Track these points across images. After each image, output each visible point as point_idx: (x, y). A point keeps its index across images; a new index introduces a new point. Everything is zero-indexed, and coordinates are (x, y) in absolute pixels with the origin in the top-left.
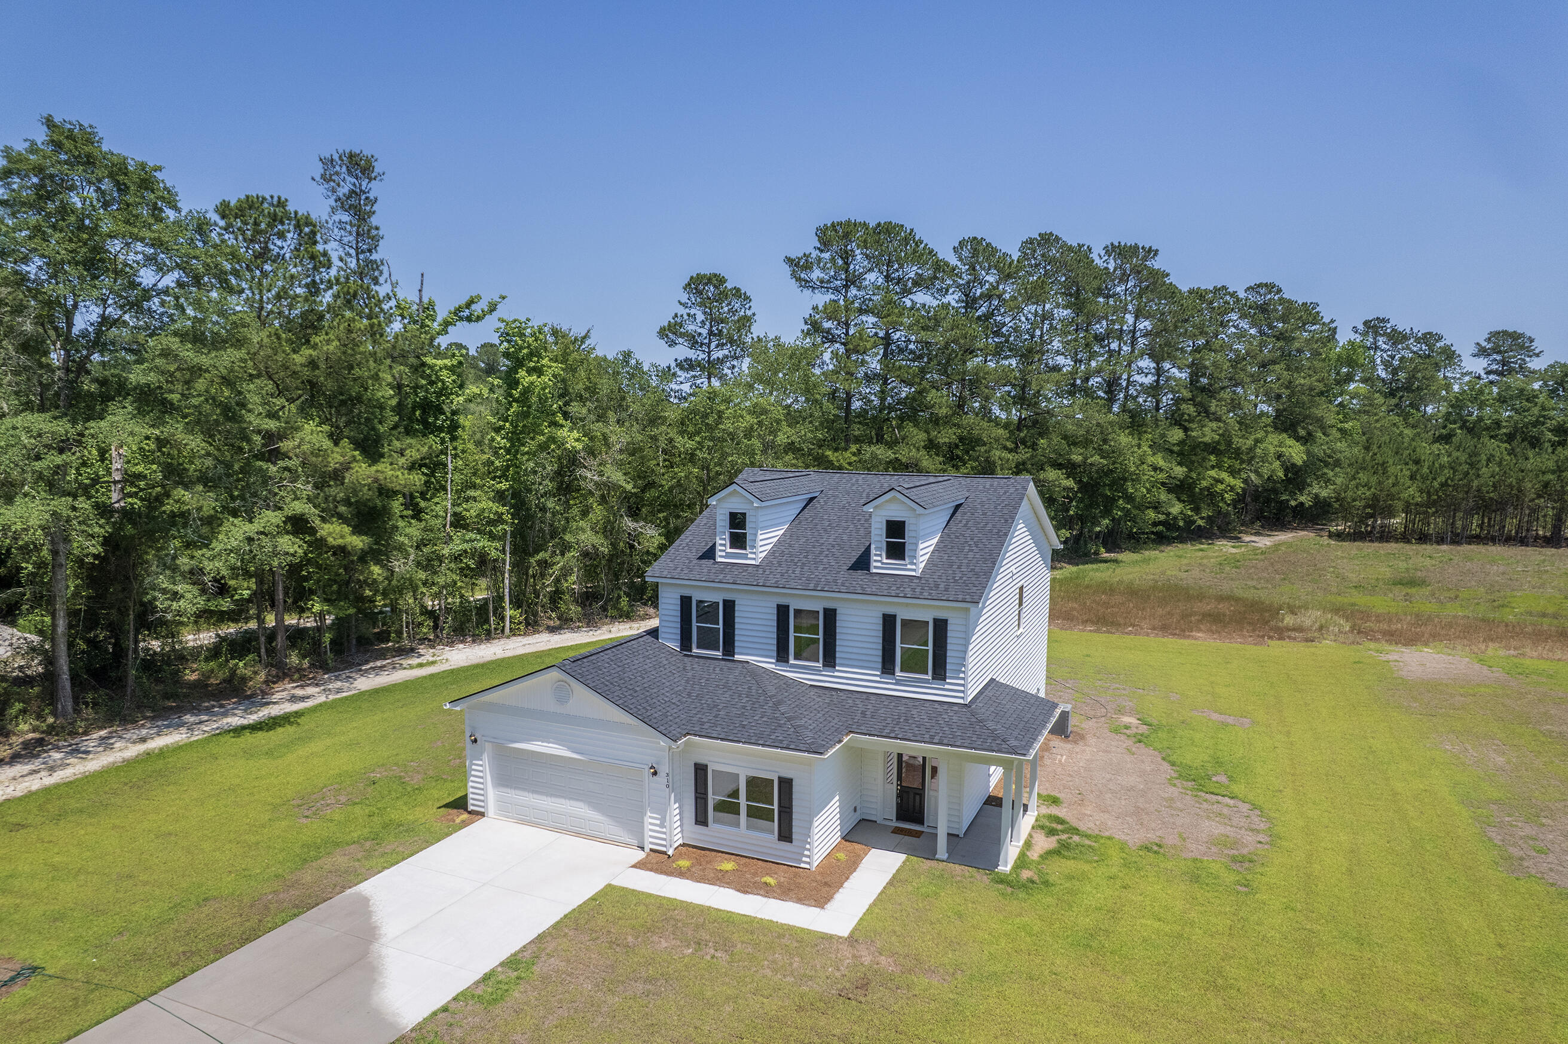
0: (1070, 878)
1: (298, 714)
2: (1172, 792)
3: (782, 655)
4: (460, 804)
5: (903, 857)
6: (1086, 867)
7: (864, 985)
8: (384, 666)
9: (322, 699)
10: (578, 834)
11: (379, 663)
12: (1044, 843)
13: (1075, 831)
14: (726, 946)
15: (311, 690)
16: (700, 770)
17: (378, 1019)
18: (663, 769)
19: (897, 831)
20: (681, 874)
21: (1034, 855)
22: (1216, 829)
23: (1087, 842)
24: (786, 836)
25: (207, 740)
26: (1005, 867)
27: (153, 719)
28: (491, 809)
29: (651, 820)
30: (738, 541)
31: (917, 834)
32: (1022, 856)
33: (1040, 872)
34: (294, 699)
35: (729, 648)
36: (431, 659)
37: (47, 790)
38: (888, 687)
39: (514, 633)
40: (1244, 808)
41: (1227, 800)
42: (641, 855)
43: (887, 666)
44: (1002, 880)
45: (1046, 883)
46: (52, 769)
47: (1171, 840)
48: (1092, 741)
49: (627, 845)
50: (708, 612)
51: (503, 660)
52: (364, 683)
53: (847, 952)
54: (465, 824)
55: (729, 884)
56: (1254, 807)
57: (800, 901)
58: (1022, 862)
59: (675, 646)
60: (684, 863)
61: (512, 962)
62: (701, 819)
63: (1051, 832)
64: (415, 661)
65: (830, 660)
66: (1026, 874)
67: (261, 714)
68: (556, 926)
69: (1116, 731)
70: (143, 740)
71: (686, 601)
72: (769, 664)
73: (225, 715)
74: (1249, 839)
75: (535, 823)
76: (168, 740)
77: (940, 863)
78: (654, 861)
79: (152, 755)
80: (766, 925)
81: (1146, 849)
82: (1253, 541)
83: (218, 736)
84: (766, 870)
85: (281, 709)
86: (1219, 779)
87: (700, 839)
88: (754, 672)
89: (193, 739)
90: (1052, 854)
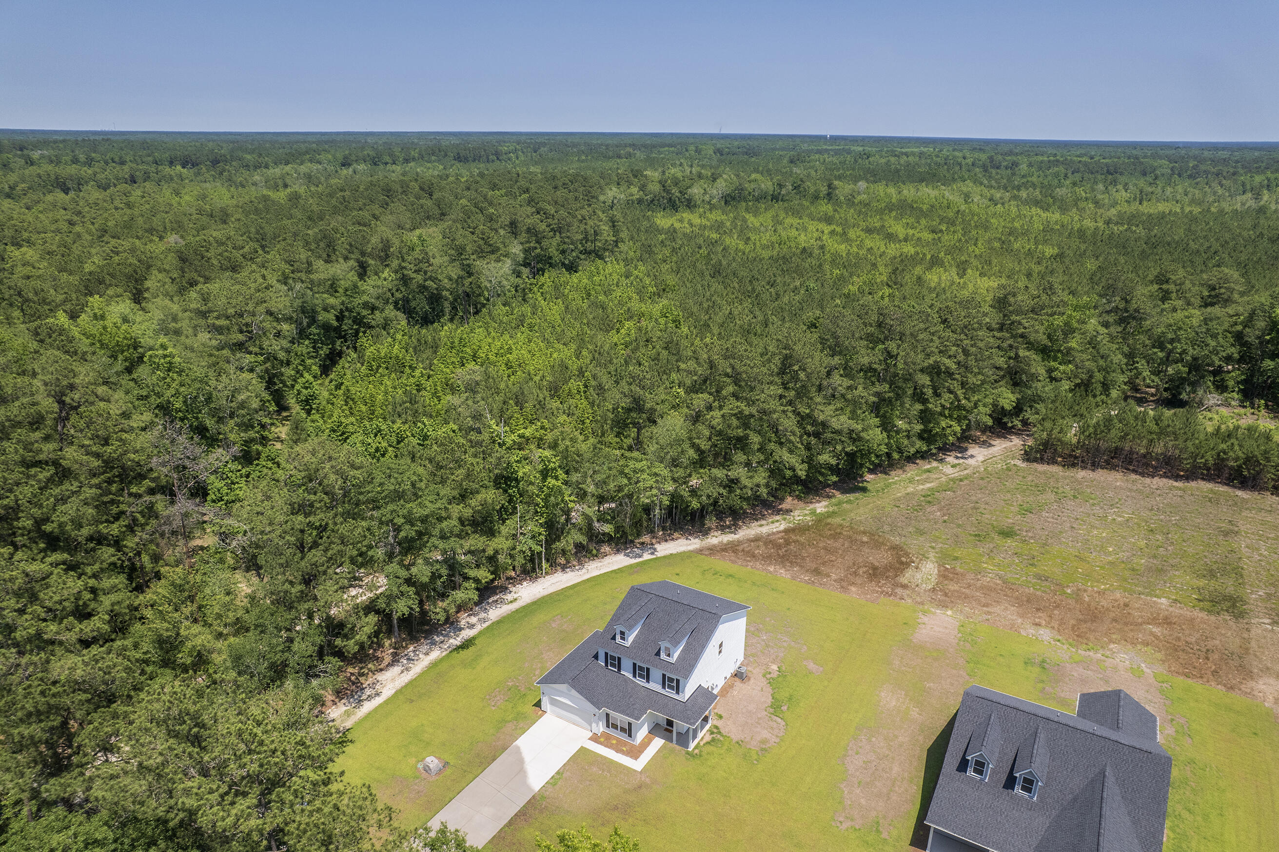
0: (708, 753)
1: (474, 638)
2: (764, 713)
3: (633, 675)
4: (538, 704)
5: (663, 741)
6: (715, 750)
7: (640, 787)
8: (497, 601)
9: (478, 628)
10: (574, 724)
11: (495, 598)
12: (708, 738)
13: (719, 733)
14: (610, 771)
15: (473, 620)
16: (608, 715)
17: (529, 788)
18: (597, 715)
19: (664, 731)
20: (601, 743)
21: (702, 744)
22: (765, 734)
23: (721, 739)
24: (630, 736)
25: (447, 655)
26: (690, 749)
27: (425, 638)
28: (548, 711)
29: (594, 725)
30: (623, 638)
31: (669, 732)
32: (699, 743)
33: (701, 751)
34: (471, 626)
35: (619, 669)
36: (516, 596)
37: (411, 683)
38: (664, 692)
39: (547, 573)
40: (783, 724)
41: (779, 720)
42: (591, 734)
43: (663, 686)
44: (688, 753)
45: (701, 756)
46: (408, 669)
47: (748, 739)
48: (752, 681)
49: (587, 730)
50: (613, 658)
51: (543, 598)
52: (495, 613)
53: (639, 776)
54: (541, 716)
55: (613, 749)
56: (787, 725)
57: (631, 757)
58: (696, 747)
59: (603, 664)
60: (602, 740)
61: (558, 773)
62: (607, 726)
63: (712, 733)
64: (509, 597)
65: (648, 681)
66: (696, 751)
67: (461, 636)
68: (568, 761)
69: (764, 676)
70: (427, 654)
71: (606, 654)
72: (630, 676)
73: (449, 637)
74: (774, 739)
75: (561, 718)
76: (436, 654)
77: (674, 745)
78: (595, 738)
79: (434, 665)
80: (621, 765)
81: (737, 743)
82: (972, 456)
83: (451, 652)
84: (625, 744)
85: (467, 634)
86: (784, 708)
87: (607, 731)
88: (626, 679)
89: (444, 654)
90: (708, 743)
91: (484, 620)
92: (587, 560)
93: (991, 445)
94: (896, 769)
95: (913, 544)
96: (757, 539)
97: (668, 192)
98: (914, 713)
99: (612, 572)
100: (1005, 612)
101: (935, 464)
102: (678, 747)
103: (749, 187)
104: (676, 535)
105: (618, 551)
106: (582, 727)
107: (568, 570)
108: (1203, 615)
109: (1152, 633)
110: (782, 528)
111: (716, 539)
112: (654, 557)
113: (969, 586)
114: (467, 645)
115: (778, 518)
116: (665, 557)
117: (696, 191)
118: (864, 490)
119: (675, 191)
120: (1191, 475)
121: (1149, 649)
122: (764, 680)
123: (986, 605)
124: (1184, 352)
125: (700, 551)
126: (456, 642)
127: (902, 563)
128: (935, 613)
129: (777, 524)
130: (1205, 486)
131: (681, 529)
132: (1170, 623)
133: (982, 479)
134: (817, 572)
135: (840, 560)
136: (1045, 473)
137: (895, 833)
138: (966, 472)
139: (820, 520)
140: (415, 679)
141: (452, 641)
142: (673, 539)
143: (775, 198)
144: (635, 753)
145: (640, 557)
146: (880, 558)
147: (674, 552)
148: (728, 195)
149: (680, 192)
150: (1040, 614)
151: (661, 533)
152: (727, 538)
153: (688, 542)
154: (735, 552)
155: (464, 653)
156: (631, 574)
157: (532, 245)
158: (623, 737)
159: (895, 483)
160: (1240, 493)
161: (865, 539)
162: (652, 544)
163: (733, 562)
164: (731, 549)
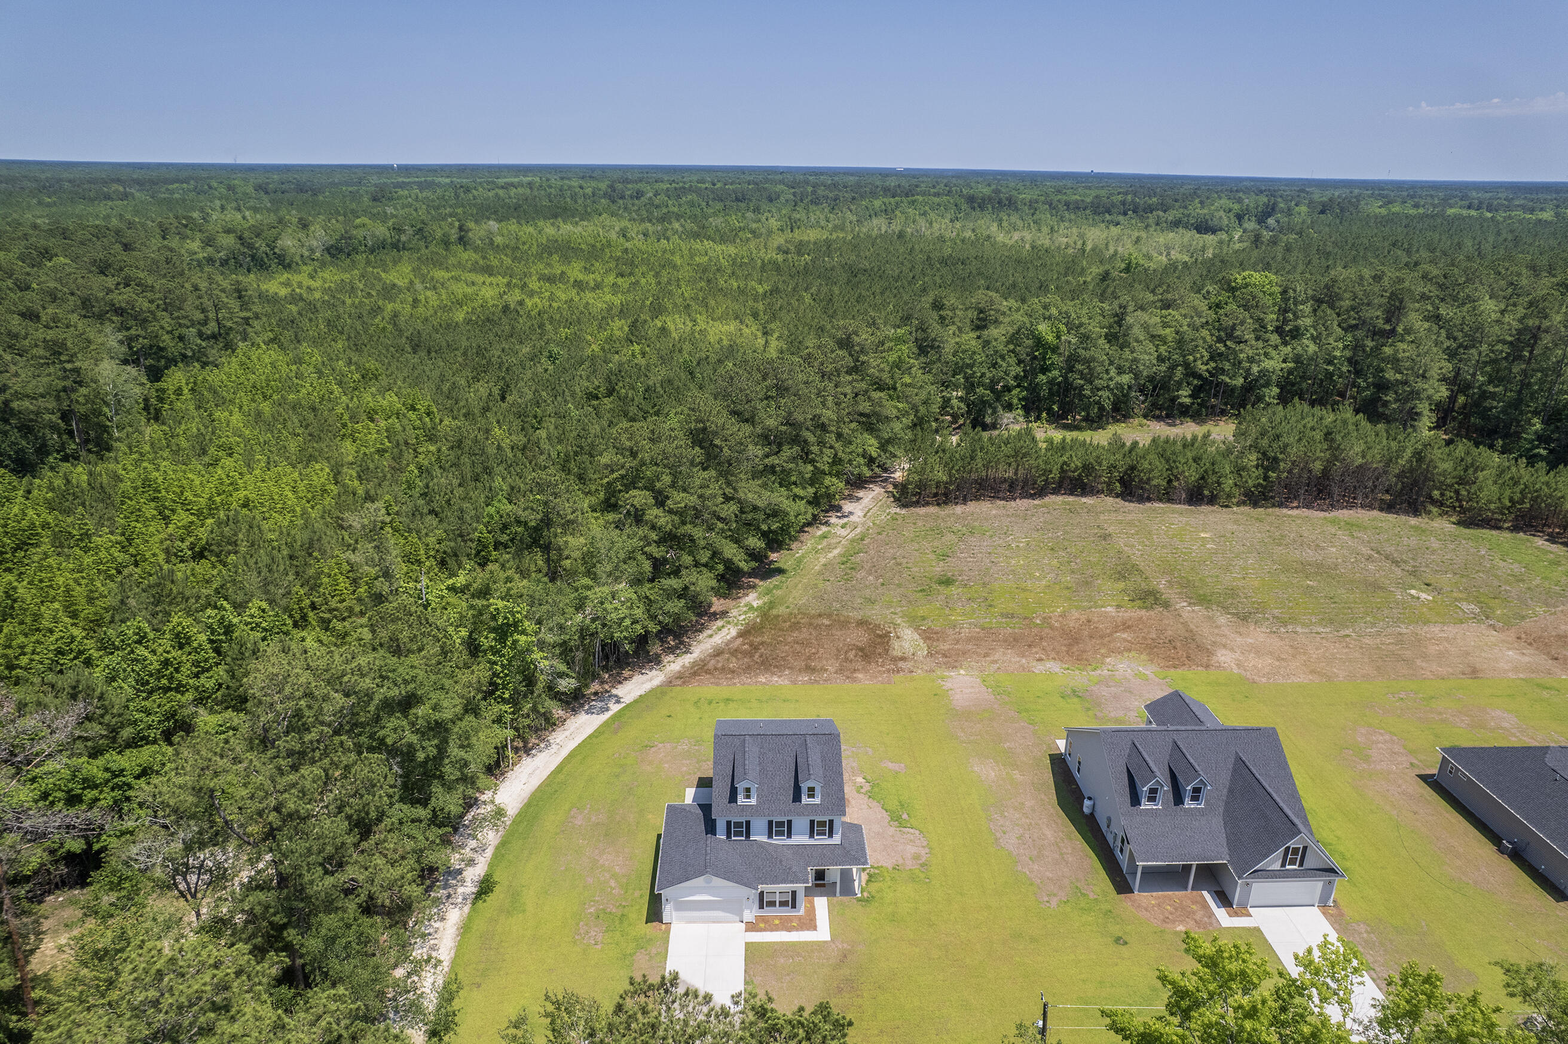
0: (878, 892)
1: (488, 876)
2: (892, 829)
3: (770, 836)
5: (825, 899)
6: (881, 884)
7: (844, 957)
9: (483, 861)
12: (864, 876)
14: (799, 955)
15: (465, 853)
16: (761, 893)
19: (817, 885)
20: (764, 930)
21: (863, 884)
22: (911, 850)
23: (876, 871)
25: (473, 910)
26: (858, 893)
28: (675, 920)
29: (743, 913)
30: (748, 796)
31: (823, 885)
32: (861, 886)
33: (869, 893)
34: (470, 862)
35: (748, 835)
36: (496, 805)
37: (454, 964)
38: (812, 842)
40: (917, 832)
41: (911, 830)
42: (742, 925)
43: (812, 836)
44: (859, 900)
45: (874, 897)
47: (901, 862)
48: (853, 801)
49: (735, 922)
50: (738, 825)
51: (534, 794)
53: (832, 945)
54: (673, 929)
55: (782, 930)
56: (922, 832)
57: (808, 930)
58: (863, 891)
59: (724, 837)
60: (762, 925)
61: (746, 983)
62: (761, 907)
63: (864, 870)
64: (488, 809)
65: (789, 836)
66: (866, 894)
67: (468, 880)
69: (859, 792)
70: (442, 919)
71: (729, 823)
72: (764, 839)
73: (453, 886)
74: (923, 852)
75: (694, 922)
76: (454, 916)
77: (839, 898)
78: (751, 927)
79: (465, 929)
80: (806, 943)
81: (894, 868)
82: (851, 513)
83: (474, 904)
84: (789, 919)
85: (473, 874)
86: (905, 816)
87: (762, 913)
88: (761, 845)
89: (466, 909)
90: (868, 881)
91: (481, 849)
92: (547, 733)
93: (859, 499)
94: (1049, 833)
95: (875, 614)
96: (718, 653)
97: (251, 246)
98: (1017, 775)
99: (590, 737)
100: (1008, 657)
101: (824, 529)
102: (844, 898)
103: (359, 233)
104: (626, 673)
105: (575, 711)
106: (728, 922)
107: (533, 752)
108: (1143, 612)
109: (1125, 640)
110: (733, 632)
111: (675, 664)
112: (623, 705)
113: (958, 642)
114: (485, 888)
115: (719, 623)
116: (636, 701)
117: (288, 242)
118: (780, 571)
119: (261, 245)
120: (1041, 493)
121: (1133, 654)
122: (862, 796)
123: (986, 655)
124: (983, 375)
125: (669, 683)
126: (468, 888)
127: (880, 636)
128: (951, 677)
129: (725, 630)
130: (1059, 499)
131: (628, 664)
132: (1129, 627)
133: (879, 534)
134: (809, 669)
135: (821, 651)
136: (926, 515)
137: (1097, 889)
138: (858, 530)
139: (765, 613)
140: (456, 956)
141: (460, 890)
142: (626, 679)
143: (396, 246)
144: (810, 923)
145: (608, 709)
146: (859, 637)
147: (641, 692)
148: (332, 246)
149: (268, 245)
150: (1034, 650)
151: (607, 676)
152: (687, 660)
153: (645, 677)
154: (708, 672)
155: (492, 899)
156: (616, 732)
157: (133, 332)
158: (786, 912)
159: (803, 556)
160: (1084, 500)
161: (826, 622)
162: (606, 691)
163: (717, 684)
164: (699, 670)
